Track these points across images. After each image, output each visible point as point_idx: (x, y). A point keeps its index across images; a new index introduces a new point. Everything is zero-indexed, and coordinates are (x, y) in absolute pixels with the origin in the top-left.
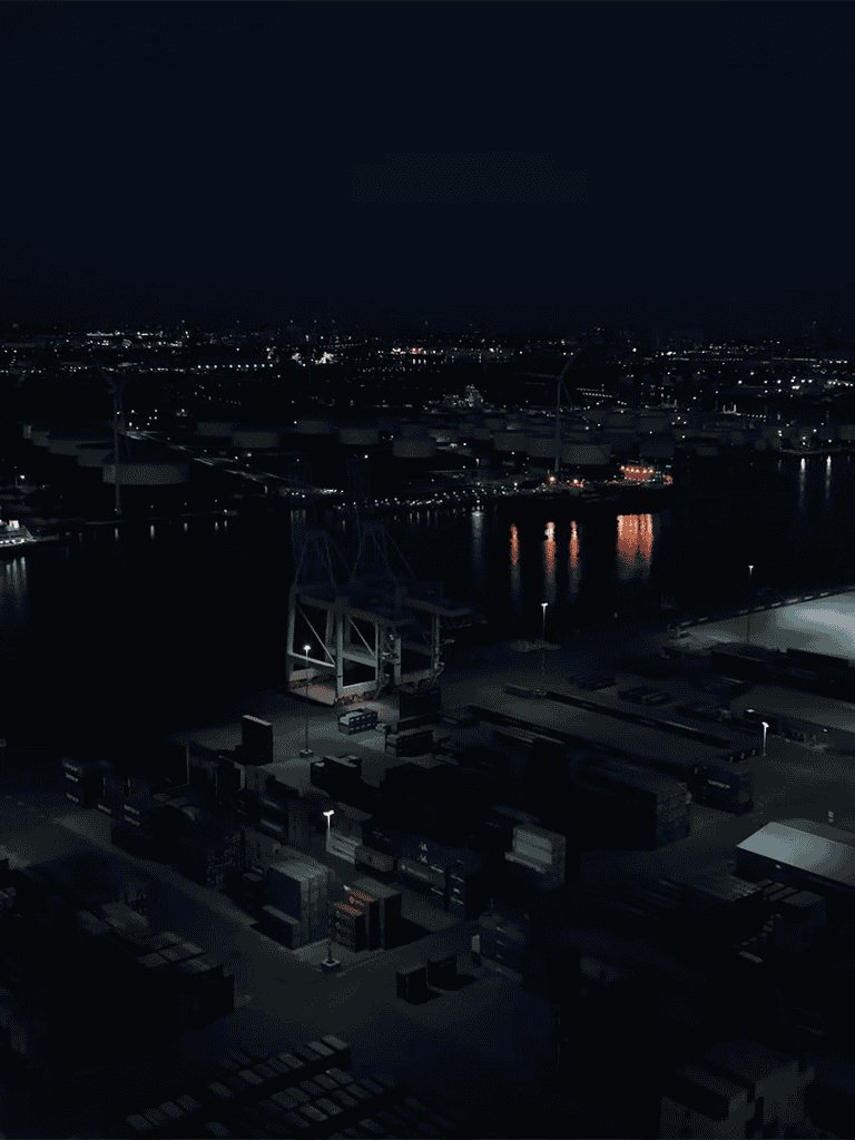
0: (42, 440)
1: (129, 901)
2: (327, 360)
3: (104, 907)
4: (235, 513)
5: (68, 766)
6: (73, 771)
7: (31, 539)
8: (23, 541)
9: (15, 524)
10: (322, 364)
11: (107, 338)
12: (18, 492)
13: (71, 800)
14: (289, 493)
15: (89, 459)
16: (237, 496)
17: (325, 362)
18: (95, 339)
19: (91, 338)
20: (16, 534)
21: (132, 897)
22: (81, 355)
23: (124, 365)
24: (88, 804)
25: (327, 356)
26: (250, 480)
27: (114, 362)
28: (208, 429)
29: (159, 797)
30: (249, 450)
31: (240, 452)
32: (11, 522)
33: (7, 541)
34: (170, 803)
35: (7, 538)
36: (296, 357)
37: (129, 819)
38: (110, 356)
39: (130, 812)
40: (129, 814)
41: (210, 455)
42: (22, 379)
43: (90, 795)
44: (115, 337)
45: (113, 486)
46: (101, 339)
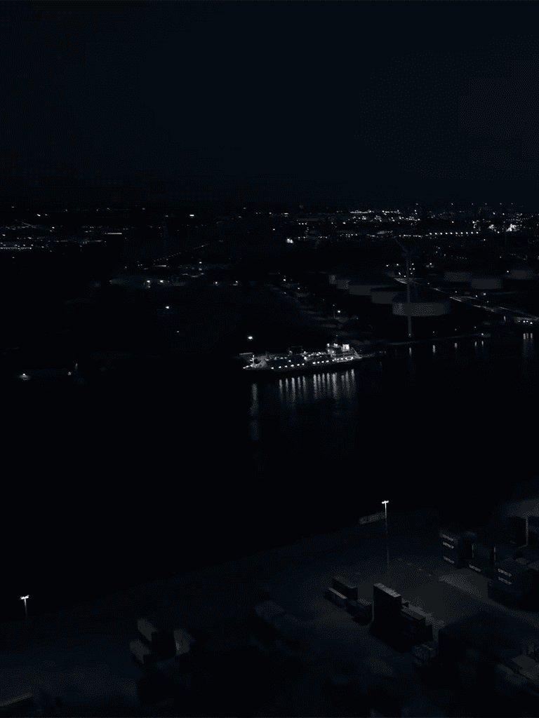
0: (345, 285)
1: (529, 653)
2: (512, 229)
3: (515, 660)
4: (489, 335)
5: (445, 536)
6: (449, 541)
7: (358, 357)
8: (352, 358)
9: (347, 347)
10: (509, 232)
11: (364, 215)
12: (336, 322)
13: (448, 562)
14: (522, 321)
15: (381, 298)
16: (487, 323)
17: (511, 230)
18: (358, 216)
19: (353, 215)
20: (348, 354)
21: (531, 650)
22: (350, 227)
23: (381, 233)
24: (462, 564)
25: (512, 226)
26: (490, 311)
27: (374, 232)
28: (452, 276)
29: (520, 561)
30: (485, 291)
31: (479, 292)
32: (344, 345)
33: (342, 359)
34: (531, 566)
35: (342, 356)
36: (492, 227)
37: (502, 579)
38: (371, 227)
39: (502, 574)
40: (502, 576)
41: (460, 294)
42: (318, 243)
43: (463, 558)
44: (369, 214)
45: (405, 318)
46: (361, 215)
